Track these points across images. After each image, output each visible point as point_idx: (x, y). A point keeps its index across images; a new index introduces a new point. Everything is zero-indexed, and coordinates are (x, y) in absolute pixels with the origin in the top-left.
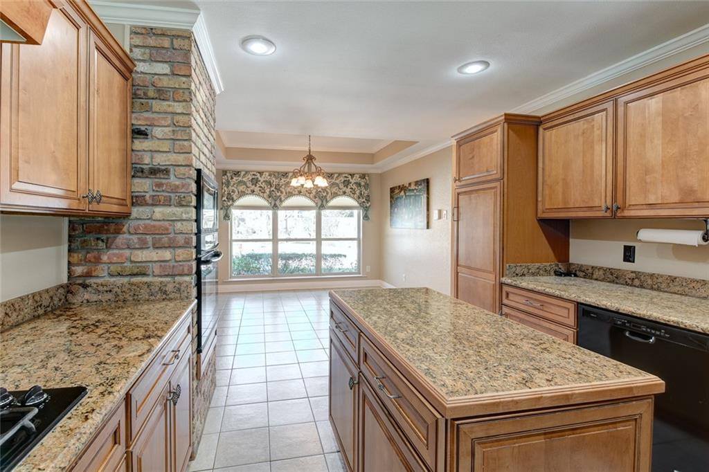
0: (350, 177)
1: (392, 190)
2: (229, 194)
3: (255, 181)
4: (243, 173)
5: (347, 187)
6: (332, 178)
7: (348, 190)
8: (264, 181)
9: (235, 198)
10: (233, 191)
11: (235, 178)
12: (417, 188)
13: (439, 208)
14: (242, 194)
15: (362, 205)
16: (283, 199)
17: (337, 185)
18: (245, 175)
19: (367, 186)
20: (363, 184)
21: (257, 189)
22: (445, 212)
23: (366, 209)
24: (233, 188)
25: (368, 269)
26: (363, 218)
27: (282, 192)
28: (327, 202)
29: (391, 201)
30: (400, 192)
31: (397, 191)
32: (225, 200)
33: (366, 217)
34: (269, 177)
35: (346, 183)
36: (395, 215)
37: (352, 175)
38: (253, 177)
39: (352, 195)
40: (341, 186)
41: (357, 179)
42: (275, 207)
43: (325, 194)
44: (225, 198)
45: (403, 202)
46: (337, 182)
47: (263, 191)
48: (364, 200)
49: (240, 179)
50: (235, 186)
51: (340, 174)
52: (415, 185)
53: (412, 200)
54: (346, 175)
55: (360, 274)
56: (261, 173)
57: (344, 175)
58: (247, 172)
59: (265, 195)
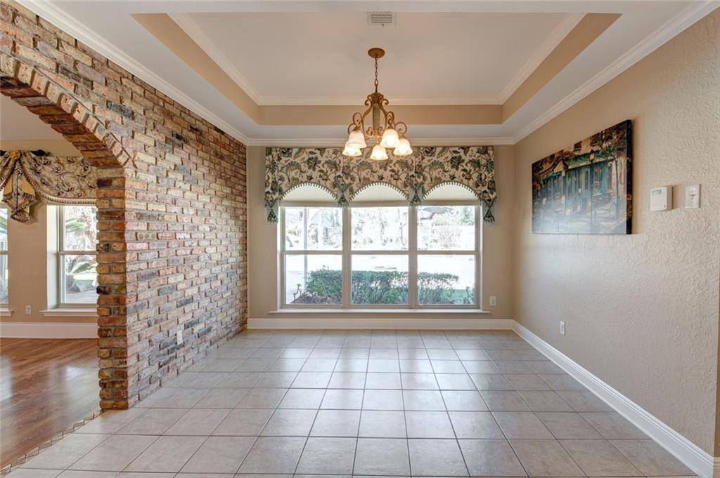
0: (462, 151)
1: (536, 167)
2: (274, 182)
3: (313, 163)
4: (295, 151)
5: (457, 169)
6: (433, 154)
7: (459, 173)
8: (327, 162)
9: (284, 188)
10: (282, 179)
11: (284, 159)
12: (595, 149)
13: (672, 182)
14: (295, 182)
15: (481, 196)
16: (355, 188)
17: (442, 166)
18: (297, 153)
19: (490, 166)
20: (483, 162)
21: (316, 174)
22: (695, 189)
23: (489, 203)
24: (281, 174)
25: (493, 300)
26: (484, 218)
27: (353, 179)
28: (424, 192)
29: (534, 187)
30: (555, 166)
31: (546, 167)
32: (268, 192)
33: (489, 216)
34: (334, 156)
35: (456, 162)
36: (541, 211)
37: (466, 149)
38: (311, 156)
39: (465, 181)
40: (448, 167)
41: (473, 154)
42: (342, 202)
43: (420, 180)
44: (269, 189)
45: (561, 184)
46: (441, 160)
47: (325, 177)
48: (486, 188)
49: (291, 159)
50: (284, 170)
51: (445, 148)
52: (592, 144)
53: (583, 176)
54: (456, 149)
55: (479, 308)
56: (322, 150)
57: (452, 150)
58: (301, 149)
59: (328, 184)
